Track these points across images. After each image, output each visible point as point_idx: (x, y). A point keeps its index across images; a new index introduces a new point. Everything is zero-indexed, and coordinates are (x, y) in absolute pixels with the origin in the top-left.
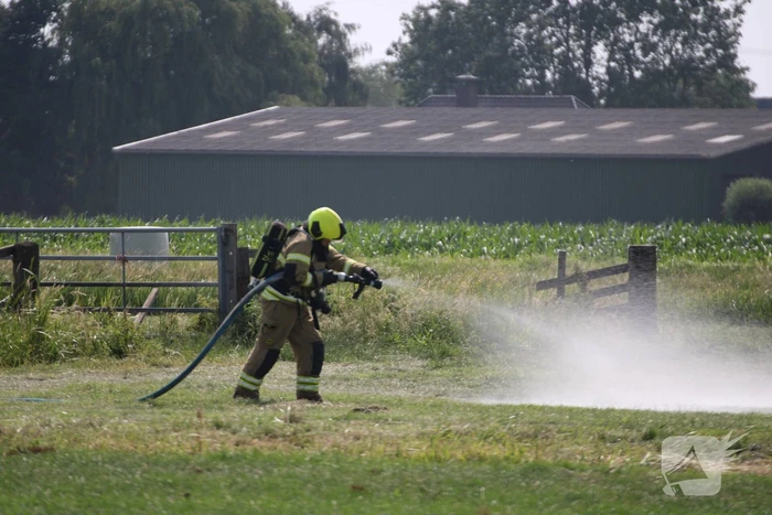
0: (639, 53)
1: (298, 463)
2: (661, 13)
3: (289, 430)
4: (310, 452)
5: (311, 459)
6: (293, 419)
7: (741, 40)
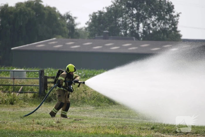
0: (151, 26)
1: (59, 134)
2: (158, 16)
3: (57, 125)
4: (63, 131)
5: (63, 133)
6: (58, 122)
7: (178, 23)
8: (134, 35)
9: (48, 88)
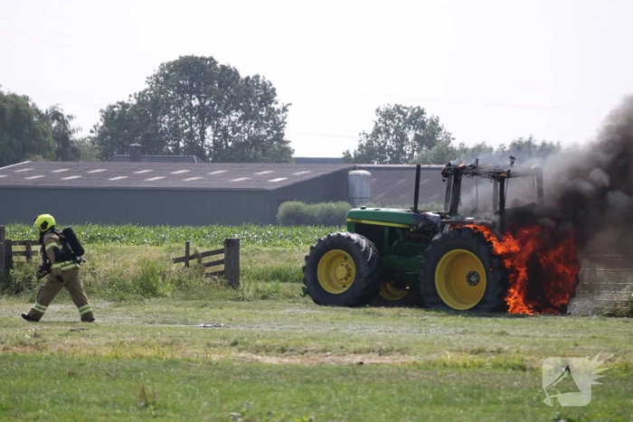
0: (230, 133)
1: (38, 360)
2: (243, 111)
3: (34, 341)
4: (45, 354)
5: (46, 358)
6: (36, 336)
7: (286, 125)
8: (195, 150)
9: (14, 264)
